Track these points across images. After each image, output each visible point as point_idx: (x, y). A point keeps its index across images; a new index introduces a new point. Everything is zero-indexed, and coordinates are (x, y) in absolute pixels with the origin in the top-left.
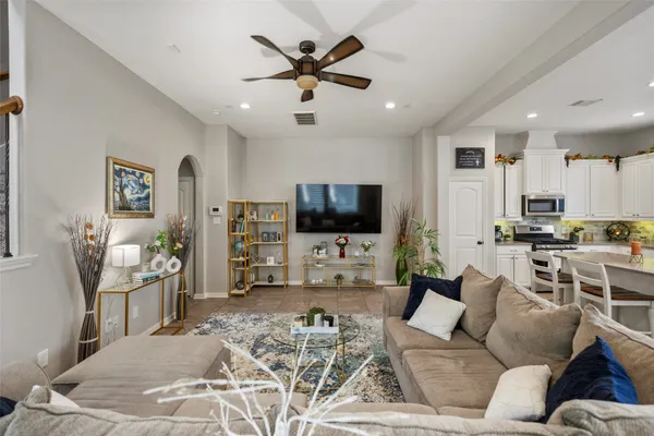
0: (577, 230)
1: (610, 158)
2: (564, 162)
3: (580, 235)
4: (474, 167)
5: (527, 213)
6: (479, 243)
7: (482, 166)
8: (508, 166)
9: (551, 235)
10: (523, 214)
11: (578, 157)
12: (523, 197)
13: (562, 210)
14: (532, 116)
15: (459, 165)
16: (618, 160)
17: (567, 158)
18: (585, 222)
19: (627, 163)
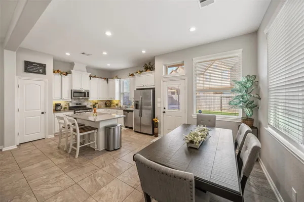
0: (96, 104)
1: (105, 79)
2: (89, 78)
3: (97, 105)
4: (39, 73)
5: (73, 98)
6: (43, 113)
7: (44, 73)
8: (63, 76)
9: (86, 106)
10: (72, 98)
11: (95, 77)
12: (72, 90)
13: (88, 96)
14: (68, 54)
15: (26, 70)
16: (107, 79)
17: (91, 77)
18: (99, 101)
19: (110, 81)
